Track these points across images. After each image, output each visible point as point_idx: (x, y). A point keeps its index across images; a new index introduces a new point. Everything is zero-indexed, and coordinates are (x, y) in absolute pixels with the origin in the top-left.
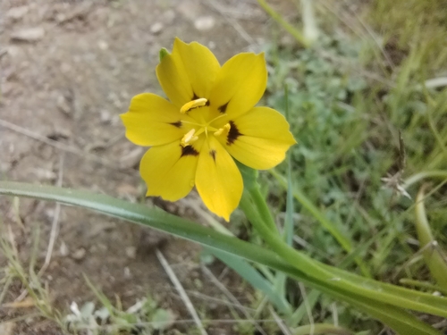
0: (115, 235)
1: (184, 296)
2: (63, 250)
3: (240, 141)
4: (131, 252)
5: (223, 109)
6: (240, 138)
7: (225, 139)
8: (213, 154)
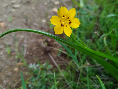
0: (39, 50)
1: (54, 62)
2: (28, 53)
3: (71, 24)
4: (42, 53)
5: (68, 18)
6: (71, 23)
7: (68, 24)
8: (67, 26)
